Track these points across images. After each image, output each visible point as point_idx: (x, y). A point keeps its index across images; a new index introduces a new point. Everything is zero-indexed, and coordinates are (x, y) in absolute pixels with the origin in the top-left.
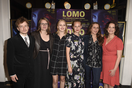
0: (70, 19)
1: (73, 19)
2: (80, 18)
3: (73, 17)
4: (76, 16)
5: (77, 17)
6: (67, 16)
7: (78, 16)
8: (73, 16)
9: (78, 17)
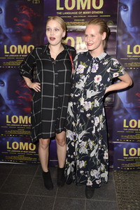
0: (72, 15)
1: (78, 15)
2: (93, 13)
3: (78, 11)
4: (83, 8)
5: (86, 10)
6: (65, 8)
7: (89, 8)
8: (78, 8)
9: (89, 10)
